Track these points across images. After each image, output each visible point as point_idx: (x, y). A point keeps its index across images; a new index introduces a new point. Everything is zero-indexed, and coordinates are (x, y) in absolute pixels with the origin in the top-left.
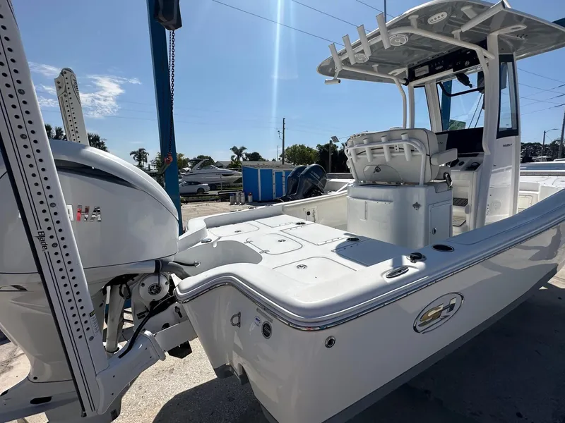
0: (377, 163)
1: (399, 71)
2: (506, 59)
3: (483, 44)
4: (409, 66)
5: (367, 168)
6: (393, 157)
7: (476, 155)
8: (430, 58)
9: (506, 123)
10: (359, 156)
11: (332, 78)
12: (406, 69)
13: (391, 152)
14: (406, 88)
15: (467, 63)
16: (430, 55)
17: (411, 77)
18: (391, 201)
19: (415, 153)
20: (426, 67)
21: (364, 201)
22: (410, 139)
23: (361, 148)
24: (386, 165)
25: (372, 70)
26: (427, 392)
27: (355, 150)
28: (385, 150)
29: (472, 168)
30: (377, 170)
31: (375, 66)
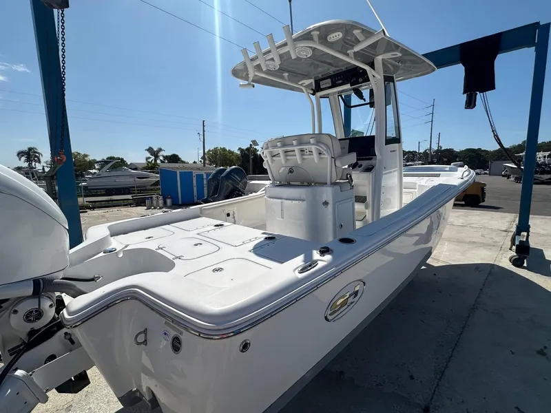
0: (290, 164)
1: (307, 82)
2: (389, 79)
3: (372, 65)
4: (315, 78)
5: (283, 168)
6: (303, 159)
7: (371, 159)
8: (332, 73)
9: (391, 133)
10: (274, 158)
11: (247, 82)
12: (312, 81)
13: (303, 155)
14: (313, 97)
15: (360, 80)
16: (332, 70)
17: (317, 89)
18: (303, 200)
19: (322, 156)
20: (329, 80)
21: (280, 201)
22: (318, 142)
23: (276, 151)
24: (298, 167)
25: (283, 78)
26: (341, 372)
27: (271, 152)
28: (297, 152)
29: (369, 169)
30: (291, 171)
31: (286, 75)
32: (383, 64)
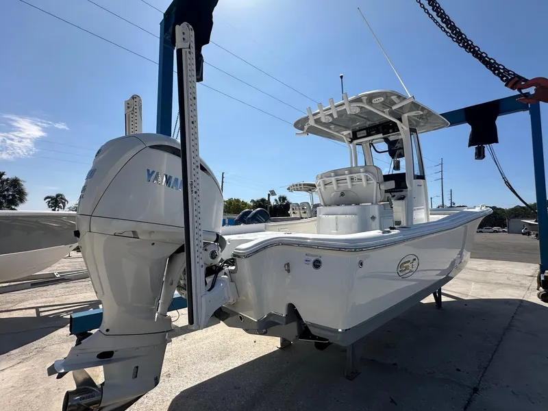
0: (341, 189)
1: (346, 133)
2: (413, 131)
3: (400, 120)
4: (352, 130)
5: (333, 194)
6: (353, 185)
7: (402, 191)
8: (368, 126)
9: (417, 172)
10: (326, 186)
11: (301, 132)
12: (350, 132)
13: (352, 182)
14: (351, 145)
15: (391, 131)
16: (368, 124)
17: (355, 137)
18: (355, 214)
19: (369, 182)
20: (365, 131)
21: (335, 216)
22: (366, 172)
23: (328, 180)
24: (348, 191)
25: (330, 129)
26: (395, 364)
27: (324, 181)
28: (348, 180)
29: (402, 198)
30: (342, 194)
31: (332, 126)
32: (409, 119)
